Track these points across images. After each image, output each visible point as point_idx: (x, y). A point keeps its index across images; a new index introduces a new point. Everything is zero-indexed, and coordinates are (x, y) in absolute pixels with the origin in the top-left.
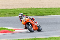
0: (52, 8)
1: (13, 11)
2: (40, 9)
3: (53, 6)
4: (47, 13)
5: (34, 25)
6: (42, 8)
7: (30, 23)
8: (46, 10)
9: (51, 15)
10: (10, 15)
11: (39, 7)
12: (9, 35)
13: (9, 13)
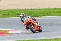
0: (46, 9)
1: (6, 12)
2: (34, 9)
3: (47, 7)
4: (41, 14)
5: (35, 25)
6: (36, 9)
7: (31, 23)
8: (41, 11)
9: (45, 16)
10: (4, 16)
11: (33, 8)
12: (3, 37)
13: (3, 14)
